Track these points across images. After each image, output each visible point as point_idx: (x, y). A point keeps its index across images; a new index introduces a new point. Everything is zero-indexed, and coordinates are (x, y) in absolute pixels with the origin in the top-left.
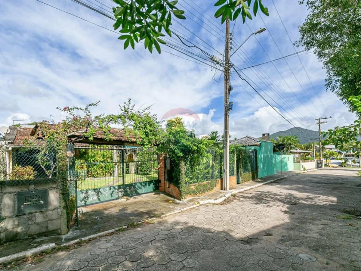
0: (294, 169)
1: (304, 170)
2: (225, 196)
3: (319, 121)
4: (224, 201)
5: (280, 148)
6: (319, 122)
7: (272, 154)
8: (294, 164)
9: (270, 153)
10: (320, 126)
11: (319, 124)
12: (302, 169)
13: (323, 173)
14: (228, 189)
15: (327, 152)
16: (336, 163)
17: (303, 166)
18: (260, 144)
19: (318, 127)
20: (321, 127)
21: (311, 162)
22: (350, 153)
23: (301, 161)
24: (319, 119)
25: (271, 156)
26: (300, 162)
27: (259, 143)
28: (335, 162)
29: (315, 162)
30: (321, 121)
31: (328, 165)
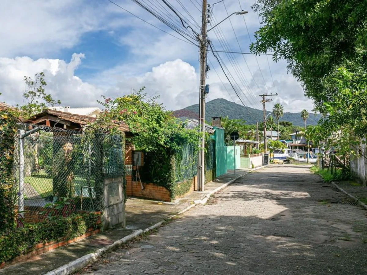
0: (241, 167)
1: (253, 168)
2: (206, 197)
3: (264, 98)
4: (207, 202)
5: (234, 137)
6: (264, 100)
7: (224, 146)
8: (241, 160)
9: (222, 145)
10: (264, 105)
11: (264, 103)
12: (251, 166)
13: (277, 171)
14: (203, 189)
15: (271, 142)
16: (279, 158)
17: (251, 162)
18: (215, 132)
19: (263, 106)
20: (265, 107)
21: (258, 157)
22: (293, 143)
23: (249, 155)
24: (264, 95)
25: (223, 147)
26: (248, 157)
27: (213, 131)
28: (278, 156)
29: (262, 156)
30: (267, 98)
31: (272, 162)
